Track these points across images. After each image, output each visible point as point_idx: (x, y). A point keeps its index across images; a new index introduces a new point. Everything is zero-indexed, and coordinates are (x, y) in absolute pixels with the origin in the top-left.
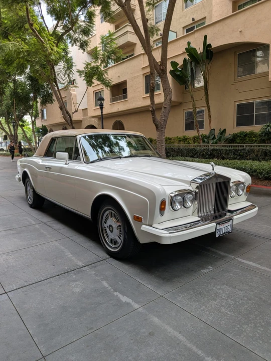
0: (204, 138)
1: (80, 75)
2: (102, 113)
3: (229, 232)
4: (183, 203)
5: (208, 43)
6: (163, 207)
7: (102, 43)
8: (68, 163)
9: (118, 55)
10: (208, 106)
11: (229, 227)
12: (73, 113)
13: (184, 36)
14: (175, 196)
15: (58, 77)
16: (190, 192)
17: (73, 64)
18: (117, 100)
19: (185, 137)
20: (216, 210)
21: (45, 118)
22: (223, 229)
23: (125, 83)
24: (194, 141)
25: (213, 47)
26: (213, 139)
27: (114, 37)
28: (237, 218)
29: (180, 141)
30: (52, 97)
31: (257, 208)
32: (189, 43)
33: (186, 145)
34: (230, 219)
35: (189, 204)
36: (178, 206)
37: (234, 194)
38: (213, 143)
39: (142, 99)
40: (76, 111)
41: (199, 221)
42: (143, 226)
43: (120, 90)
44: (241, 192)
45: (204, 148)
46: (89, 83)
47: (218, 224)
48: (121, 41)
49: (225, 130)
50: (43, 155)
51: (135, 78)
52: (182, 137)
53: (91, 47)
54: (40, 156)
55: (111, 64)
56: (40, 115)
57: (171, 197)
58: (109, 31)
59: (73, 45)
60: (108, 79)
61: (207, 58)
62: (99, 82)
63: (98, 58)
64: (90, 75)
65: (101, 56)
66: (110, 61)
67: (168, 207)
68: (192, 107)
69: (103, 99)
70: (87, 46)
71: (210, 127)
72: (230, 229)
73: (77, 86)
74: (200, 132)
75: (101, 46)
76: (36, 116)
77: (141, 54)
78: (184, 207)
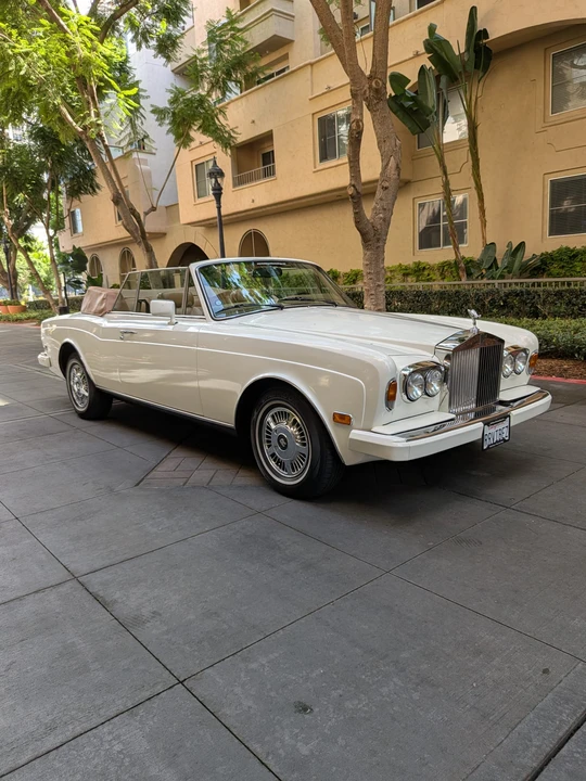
0: (469, 267)
1: (161, 120)
2: (219, 208)
3: (504, 439)
4: (425, 387)
5: (479, 27)
6: (391, 393)
7: (211, 39)
8: (174, 321)
9: (251, 68)
10: (479, 187)
11: (505, 431)
12: (146, 214)
13: (415, 15)
14: (410, 374)
16: (436, 367)
17: (142, 93)
18: (251, 180)
19: (418, 264)
20: (479, 401)
21: (80, 228)
22: (497, 433)
23: (268, 137)
25: (491, 37)
26: (490, 268)
27: (240, 26)
28: (518, 415)
29: (406, 275)
30: (92, 180)
31: (549, 397)
32: (432, 29)
33: (423, 283)
34: (506, 416)
35: (435, 387)
36: (417, 392)
39: (312, 176)
40: (154, 209)
41: (451, 420)
42: (353, 431)
43: (256, 155)
44: (520, 366)
45: (485, 289)
46: (183, 139)
47: (487, 423)
48: (257, 37)
49: (522, 245)
51: (292, 123)
53: (183, 54)
55: (235, 91)
56: (67, 222)
57: (405, 375)
58: (228, 12)
59: (139, 47)
60: (227, 129)
61: (477, 66)
62: (205, 137)
63: (202, 77)
64: (184, 119)
65: (209, 72)
66: (231, 85)
67: (400, 394)
68: (441, 190)
69: (221, 174)
70: (174, 48)
71: (484, 238)
72: (505, 434)
73: (154, 151)
74: (461, 250)
75: (207, 47)
76: (58, 226)
77: (306, 65)
78: (427, 394)
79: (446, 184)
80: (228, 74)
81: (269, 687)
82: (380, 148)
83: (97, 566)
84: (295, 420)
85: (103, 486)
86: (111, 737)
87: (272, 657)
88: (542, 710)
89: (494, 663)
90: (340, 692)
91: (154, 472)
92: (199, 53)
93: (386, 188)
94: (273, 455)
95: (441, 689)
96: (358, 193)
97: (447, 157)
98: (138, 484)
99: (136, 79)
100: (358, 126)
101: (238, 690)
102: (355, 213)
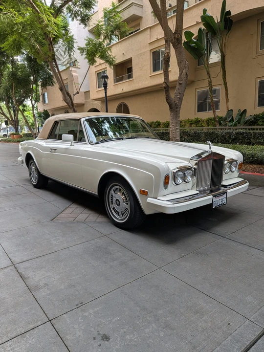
0: (220, 121)
1: (82, 52)
2: (106, 93)
3: (223, 204)
4: (184, 179)
5: (227, 10)
6: (167, 181)
7: (105, 16)
8: (73, 144)
9: (123, 30)
10: (225, 84)
11: (224, 199)
12: (74, 95)
13: (197, 4)
14: (177, 172)
15: (56, 53)
16: (190, 168)
17: (74, 41)
18: (122, 80)
19: (197, 119)
20: (212, 185)
21: (47, 102)
22: (219, 201)
23: (129, 61)
24: (208, 124)
25: (232, 15)
26: (230, 121)
27: (118, 10)
28: (230, 192)
29: (191, 124)
30: (52, 80)
31: (248, 184)
32: (205, 11)
33: (199, 128)
34: (225, 193)
35: (189, 179)
36: (180, 181)
37: (227, 170)
38: (231, 126)
39: (149, 78)
40: (78, 93)
41: (197, 194)
42: (149, 198)
43: (124, 69)
44: (234, 169)
45: (227, 131)
46: (92, 61)
47: (215, 196)
48: (126, 15)
49: (245, 111)
50: (47, 137)
51: (141, 55)
52: (194, 120)
53: (93, 23)
54: (43, 138)
55: (115, 40)
56: (41, 98)
57: (174, 172)
58: (113, 4)
59: (73, 20)
60: (112, 57)
61: (225, 28)
62: (102, 60)
63: (101, 33)
64: (92, 53)
65: (104, 31)
66: (114, 37)
67: (171, 181)
68: (208, 85)
69: (107, 77)
70: (88, 20)
71: (227, 107)
72: (224, 201)
73: (79, 67)
74: (216, 113)
75: (104, 20)
76: (37, 100)
77: (147, 28)
78: (185, 181)
79: (210, 83)
80: (112, 32)
81: (91, 325)
82: (179, 65)
83: (25, 259)
84: (123, 192)
85: (36, 220)
86: (10, 349)
87: (96, 309)
88: (224, 345)
89: (204, 318)
90: (125, 330)
91: (61, 214)
92: (99, 22)
93: (181, 84)
94: (114, 208)
95: (175, 331)
96: (168, 86)
97: (211, 70)
98: (52, 220)
99: (72, 34)
100: (168, 55)
101: (76, 326)
102: (166, 95)
